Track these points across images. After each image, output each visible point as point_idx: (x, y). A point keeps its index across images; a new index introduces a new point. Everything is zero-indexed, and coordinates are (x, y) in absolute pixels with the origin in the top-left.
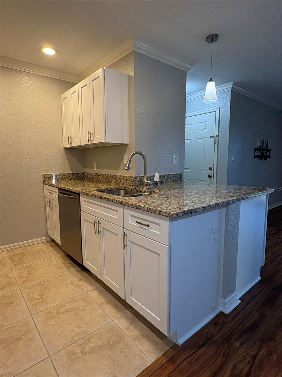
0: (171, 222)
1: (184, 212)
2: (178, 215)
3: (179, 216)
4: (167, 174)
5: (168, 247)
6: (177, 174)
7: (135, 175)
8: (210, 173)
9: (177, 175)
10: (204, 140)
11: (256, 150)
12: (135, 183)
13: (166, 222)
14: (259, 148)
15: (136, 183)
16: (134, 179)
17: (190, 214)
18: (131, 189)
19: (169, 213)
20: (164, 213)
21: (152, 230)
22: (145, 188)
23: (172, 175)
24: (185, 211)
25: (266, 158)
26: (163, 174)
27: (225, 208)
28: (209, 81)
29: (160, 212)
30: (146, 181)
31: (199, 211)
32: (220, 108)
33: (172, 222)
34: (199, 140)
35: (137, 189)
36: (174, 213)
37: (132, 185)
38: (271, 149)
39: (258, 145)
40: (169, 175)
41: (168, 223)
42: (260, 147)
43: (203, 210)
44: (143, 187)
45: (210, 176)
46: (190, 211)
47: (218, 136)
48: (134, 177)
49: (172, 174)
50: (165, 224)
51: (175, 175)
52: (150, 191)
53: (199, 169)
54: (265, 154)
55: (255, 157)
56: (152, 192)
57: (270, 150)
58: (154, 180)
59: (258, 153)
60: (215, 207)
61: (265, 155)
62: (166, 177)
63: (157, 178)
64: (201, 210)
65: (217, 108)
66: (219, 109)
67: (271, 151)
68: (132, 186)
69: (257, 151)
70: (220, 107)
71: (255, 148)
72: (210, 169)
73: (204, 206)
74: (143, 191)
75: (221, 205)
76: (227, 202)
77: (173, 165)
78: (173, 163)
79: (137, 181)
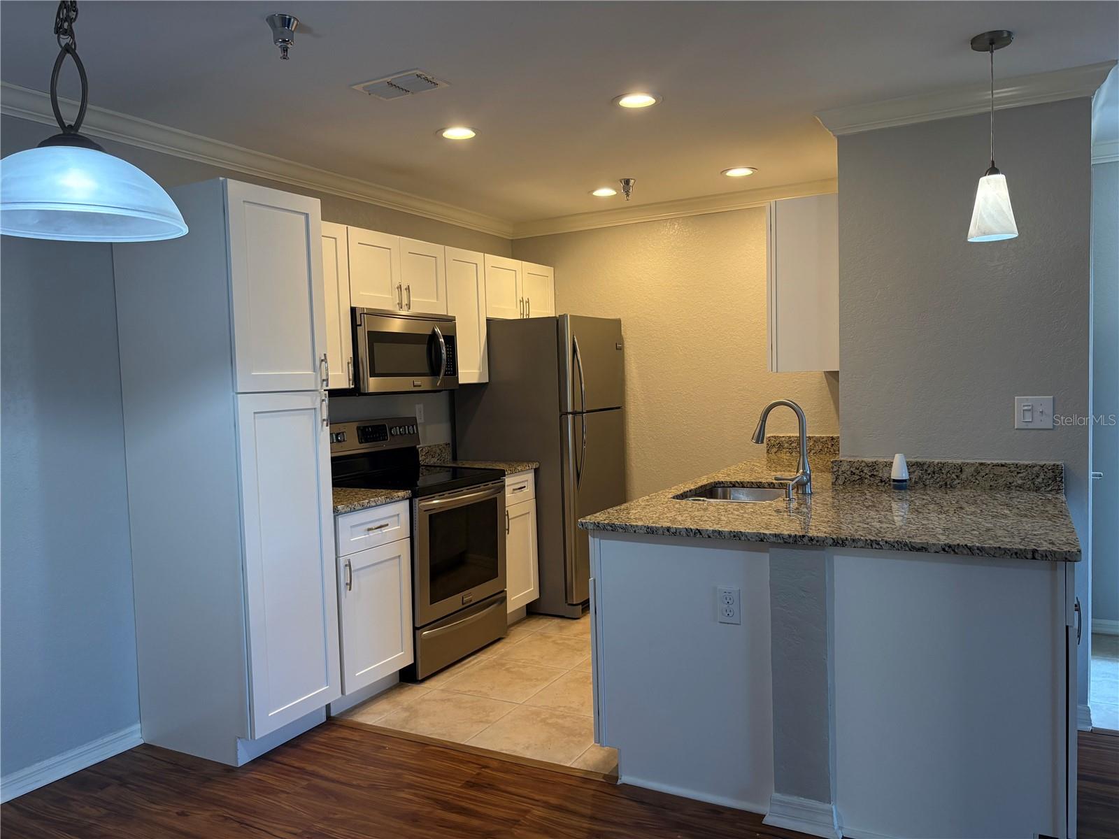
4: (973, 461)
6: (1032, 466)
9: (1035, 466)
12: (834, 476)
16: (831, 466)
40: (982, 464)
49: (1000, 462)
51: (1017, 466)
63: (899, 471)
75: (709, 537)
76: (732, 535)
77: (1017, 431)
78: (1016, 427)
79: (840, 472)
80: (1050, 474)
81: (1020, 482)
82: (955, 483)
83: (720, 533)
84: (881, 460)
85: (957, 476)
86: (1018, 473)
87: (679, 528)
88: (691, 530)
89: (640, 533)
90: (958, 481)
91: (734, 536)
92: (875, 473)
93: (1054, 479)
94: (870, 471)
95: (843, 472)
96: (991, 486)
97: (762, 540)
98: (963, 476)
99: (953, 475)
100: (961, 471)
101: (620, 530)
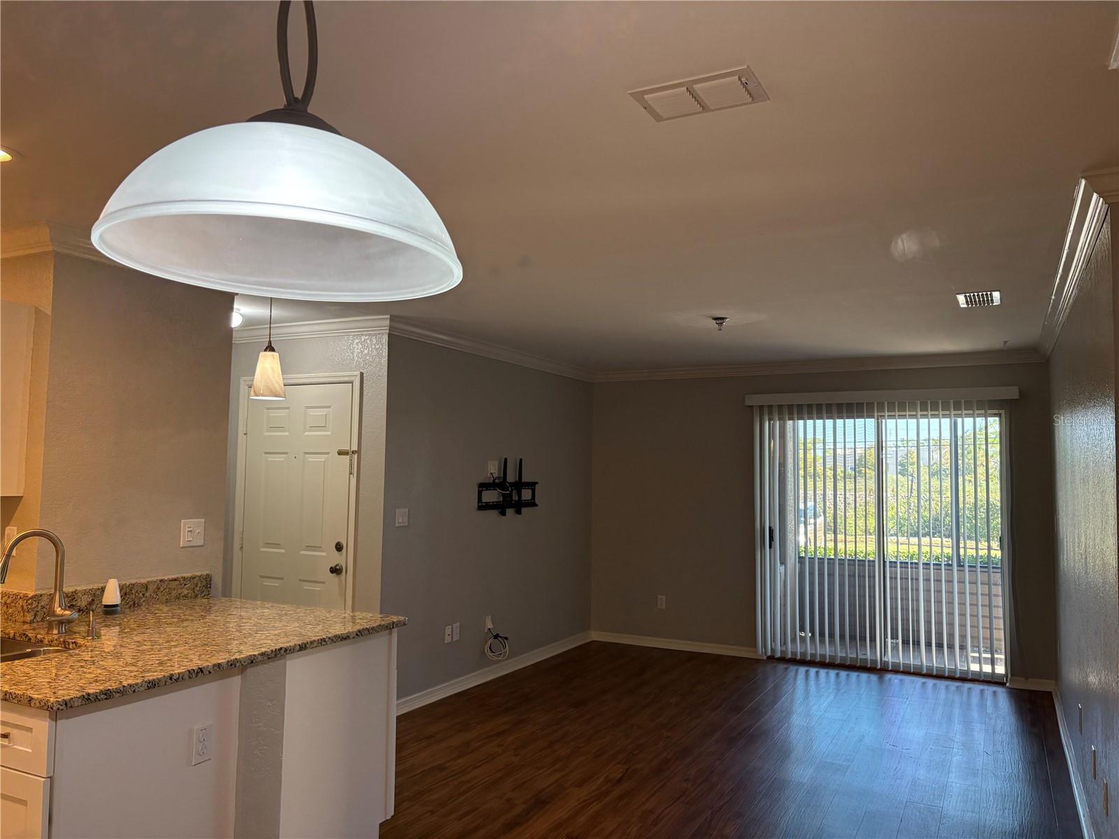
0: (56, 721)
1: (86, 697)
2: (66, 704)
3: (71, 707)
4: (154, 579)
5: (43, 780)
6: (193, 578)
7: (36, 590)
8: (337, 559)
9: (195, 578)
10: (322, 458)
11: (483, 486)
12: (32, 613)
13: (44, 723)
14: (491, 481)
15: (35, 615)
16: (30, 602)
17: (106, 699)
18: (12, 635)
19: (48, 701)
20: (37, 702)
21: (15, 747)
22: (55, 632)
23: (175, 580)
24: (88, 694)
25: (519, 507)
26: (138, 581)
27: (240, 676)
28: (265, 350)
29: (31, 699)
30: (59, 611)
31: (134, 691)
32: (362, 374)
33: (58, 722)
34: (311, 458)
35: (30, 635)
36: (58, 701)
37: (22, 620)
38: (537, 483)
39: (491, 474)
40: (161, 581)
41: (47, 723)
42: (494, 480)
43: (149, 688)
44: (50, 628)
45: (336, 570)
46: (106, 694)
47: (358, 452)
48: (31, 594)
49: (174, 577)
50: (41, 725)
51: (184, 579)
52: (64, 641)
53: (309, 548)
54: (515, 498)
55: (483, 507)
56: (69, 644)
57: (532, 485)
58: (103, 603)
59: (491, 496)
60: (190, 678)
61: (517, 499)
62: (151, 588)
63: (112, 596)
64: (142, 689)
65: (355, 373)
66: (359, 376)
67: (537, 485)
68: (24, 622)
69: (487, 490)
70: (364, 371)
71: (482, 481)
72: (339, 547)
73: (151, 678)
74: (46, 641)
75: (210, 672)
76: (229, 664)
77: (183, 549)
78: (181, 546)
79: (39, 608)
80: (204, 583)
81: (186, 592)
82: (142, 600)
83: (219, 665)
84: (79, 588)
85: (143, 595)
86: (185, 585)
87: (181, 673)
88: (194, 670)
89: (142, 691)
90: (144, 599)
91: (231, 665)
92: (74, 603)
93: (206, 587)
94: (69, 602)
95: (43, 607)
96: (167, 599)
97: (252, 662)
98: (148, 594)
99: (141, 594)
100: (147, 590)
101: (118, 695)
